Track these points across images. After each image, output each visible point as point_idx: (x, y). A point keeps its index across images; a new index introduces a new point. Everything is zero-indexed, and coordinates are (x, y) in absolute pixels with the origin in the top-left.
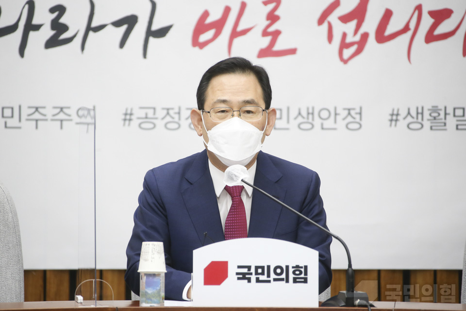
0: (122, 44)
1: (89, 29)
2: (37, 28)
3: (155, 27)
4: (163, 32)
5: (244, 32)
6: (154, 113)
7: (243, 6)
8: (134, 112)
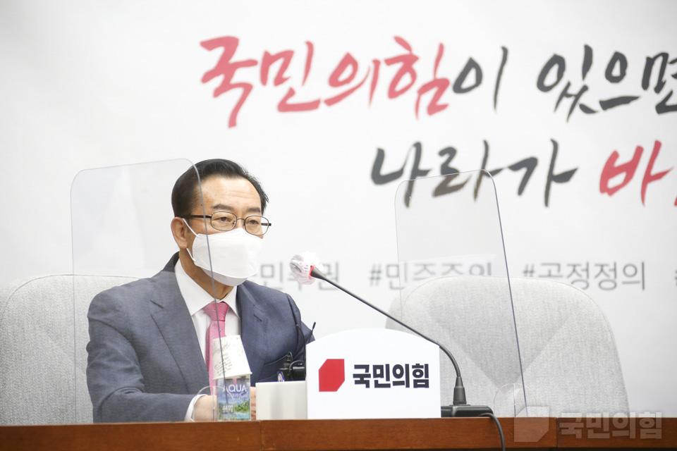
0: (521, 190)
1: (483, 173)
2: (425, 173)
3: (557, 171)
4: (566, 177)
5: (660, 176)
6: (559, 270)
7: (658, 146)
8: (535, 269)
